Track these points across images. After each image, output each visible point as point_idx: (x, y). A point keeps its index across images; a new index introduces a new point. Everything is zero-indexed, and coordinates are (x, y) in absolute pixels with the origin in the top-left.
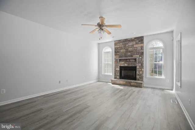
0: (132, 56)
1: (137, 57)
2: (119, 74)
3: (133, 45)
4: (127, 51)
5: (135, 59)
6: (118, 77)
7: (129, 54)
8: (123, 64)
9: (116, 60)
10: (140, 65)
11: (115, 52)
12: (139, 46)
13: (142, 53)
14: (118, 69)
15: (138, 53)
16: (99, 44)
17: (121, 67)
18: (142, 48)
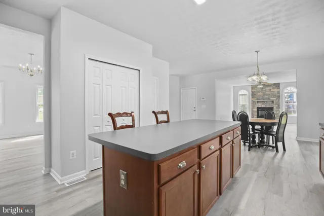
0: (269, 99)
1: (274, 99)
2: (256, 114)
3: (270, 90)
4: (264, 94)
5: (273, 102)
6: (256, 116)
7: (267, 96)
8: (260, 105)
9: (253, 102)
10: (277, 106)
11: (252, 95)
12: (275, 91)
13: (279, 97)
14: (256, 110)
15: (275, 96)
16: (234, 87)
17: (258, 108)
18: (279, 92)
